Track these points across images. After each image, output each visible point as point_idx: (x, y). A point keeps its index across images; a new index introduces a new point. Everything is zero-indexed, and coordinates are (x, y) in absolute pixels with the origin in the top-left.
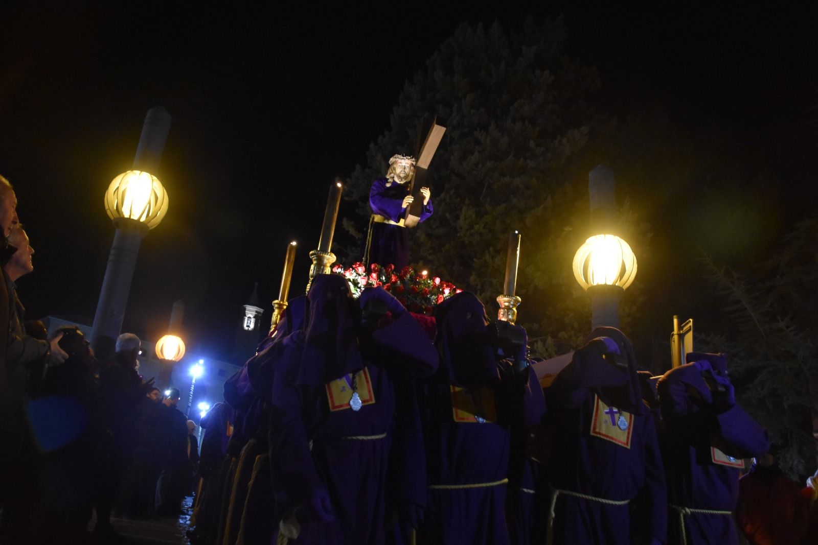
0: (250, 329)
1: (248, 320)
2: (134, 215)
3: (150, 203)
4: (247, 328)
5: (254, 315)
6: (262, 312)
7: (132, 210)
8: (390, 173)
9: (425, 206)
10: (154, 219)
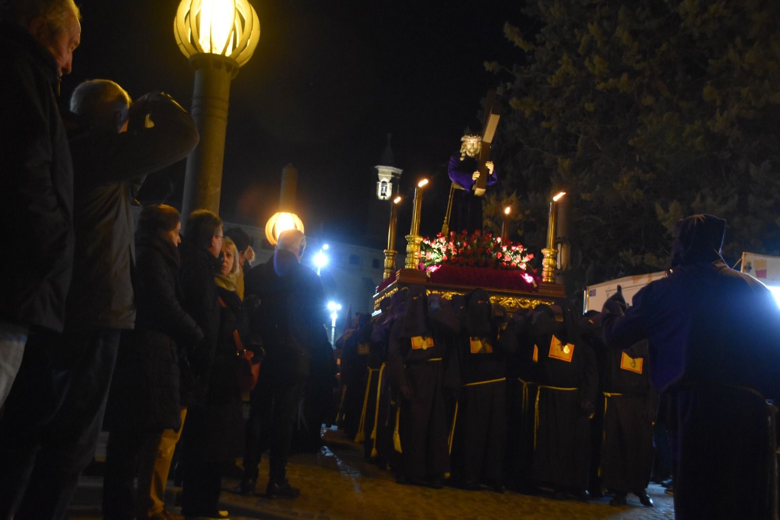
0: (386, 198)
1: (382, 186)
2: (215, 49)
3: (234, 29)
4: (381, 197)
5: (390, 179)
6: (400, 173)
7: (213, 41)
8: (463, 149)
9: (491, 175)
10: (244, 50)
